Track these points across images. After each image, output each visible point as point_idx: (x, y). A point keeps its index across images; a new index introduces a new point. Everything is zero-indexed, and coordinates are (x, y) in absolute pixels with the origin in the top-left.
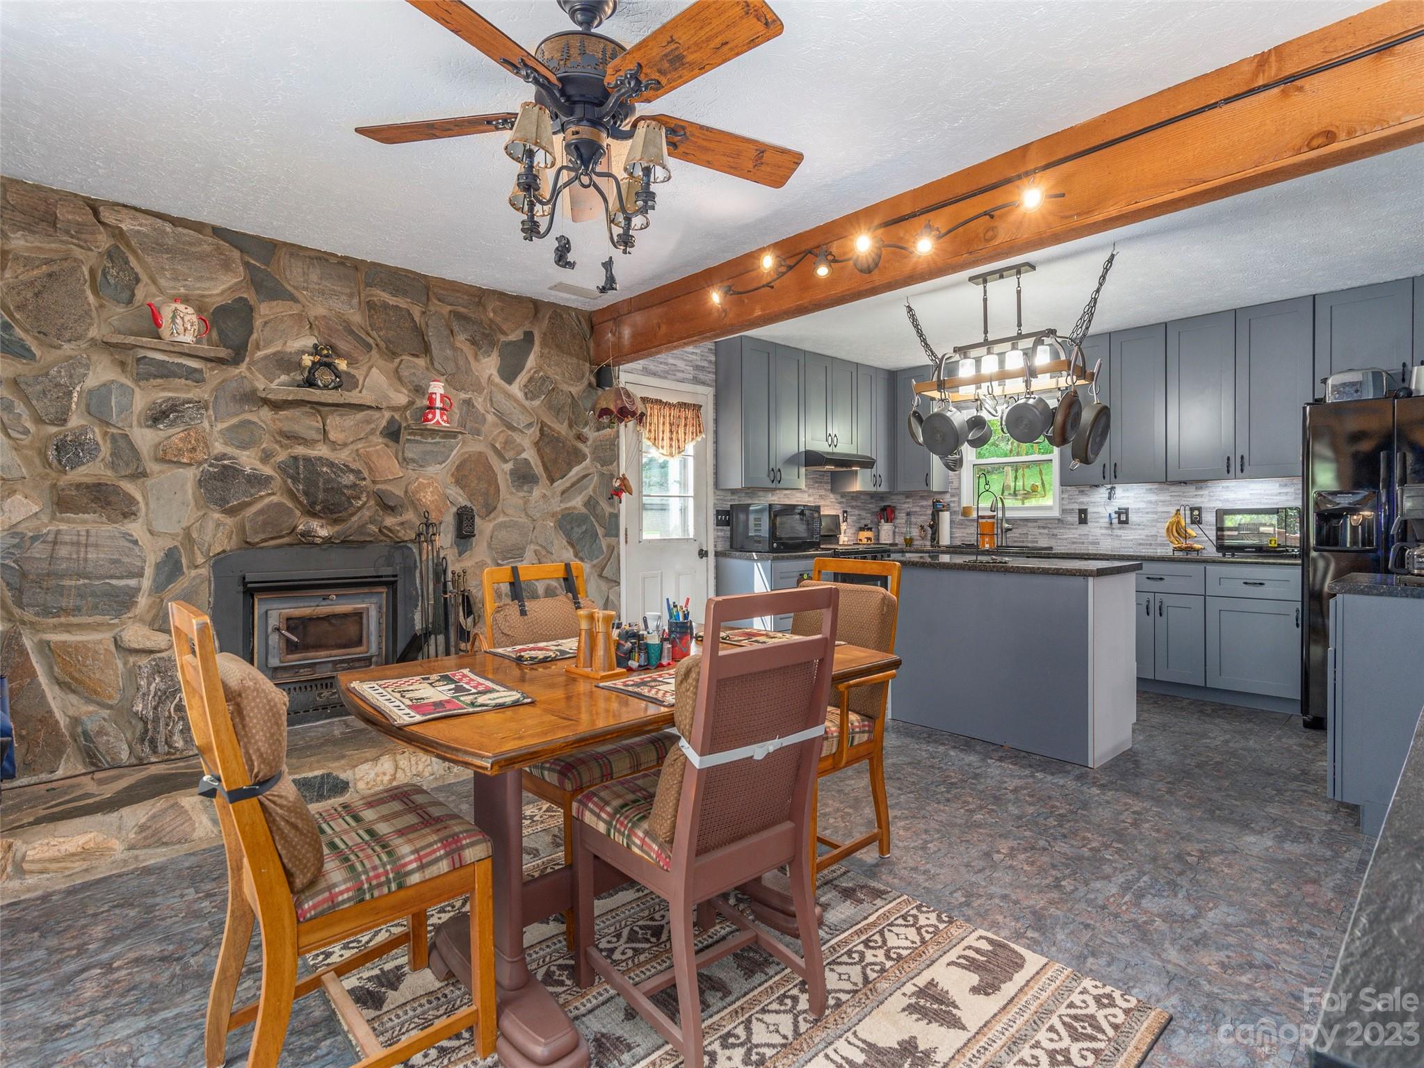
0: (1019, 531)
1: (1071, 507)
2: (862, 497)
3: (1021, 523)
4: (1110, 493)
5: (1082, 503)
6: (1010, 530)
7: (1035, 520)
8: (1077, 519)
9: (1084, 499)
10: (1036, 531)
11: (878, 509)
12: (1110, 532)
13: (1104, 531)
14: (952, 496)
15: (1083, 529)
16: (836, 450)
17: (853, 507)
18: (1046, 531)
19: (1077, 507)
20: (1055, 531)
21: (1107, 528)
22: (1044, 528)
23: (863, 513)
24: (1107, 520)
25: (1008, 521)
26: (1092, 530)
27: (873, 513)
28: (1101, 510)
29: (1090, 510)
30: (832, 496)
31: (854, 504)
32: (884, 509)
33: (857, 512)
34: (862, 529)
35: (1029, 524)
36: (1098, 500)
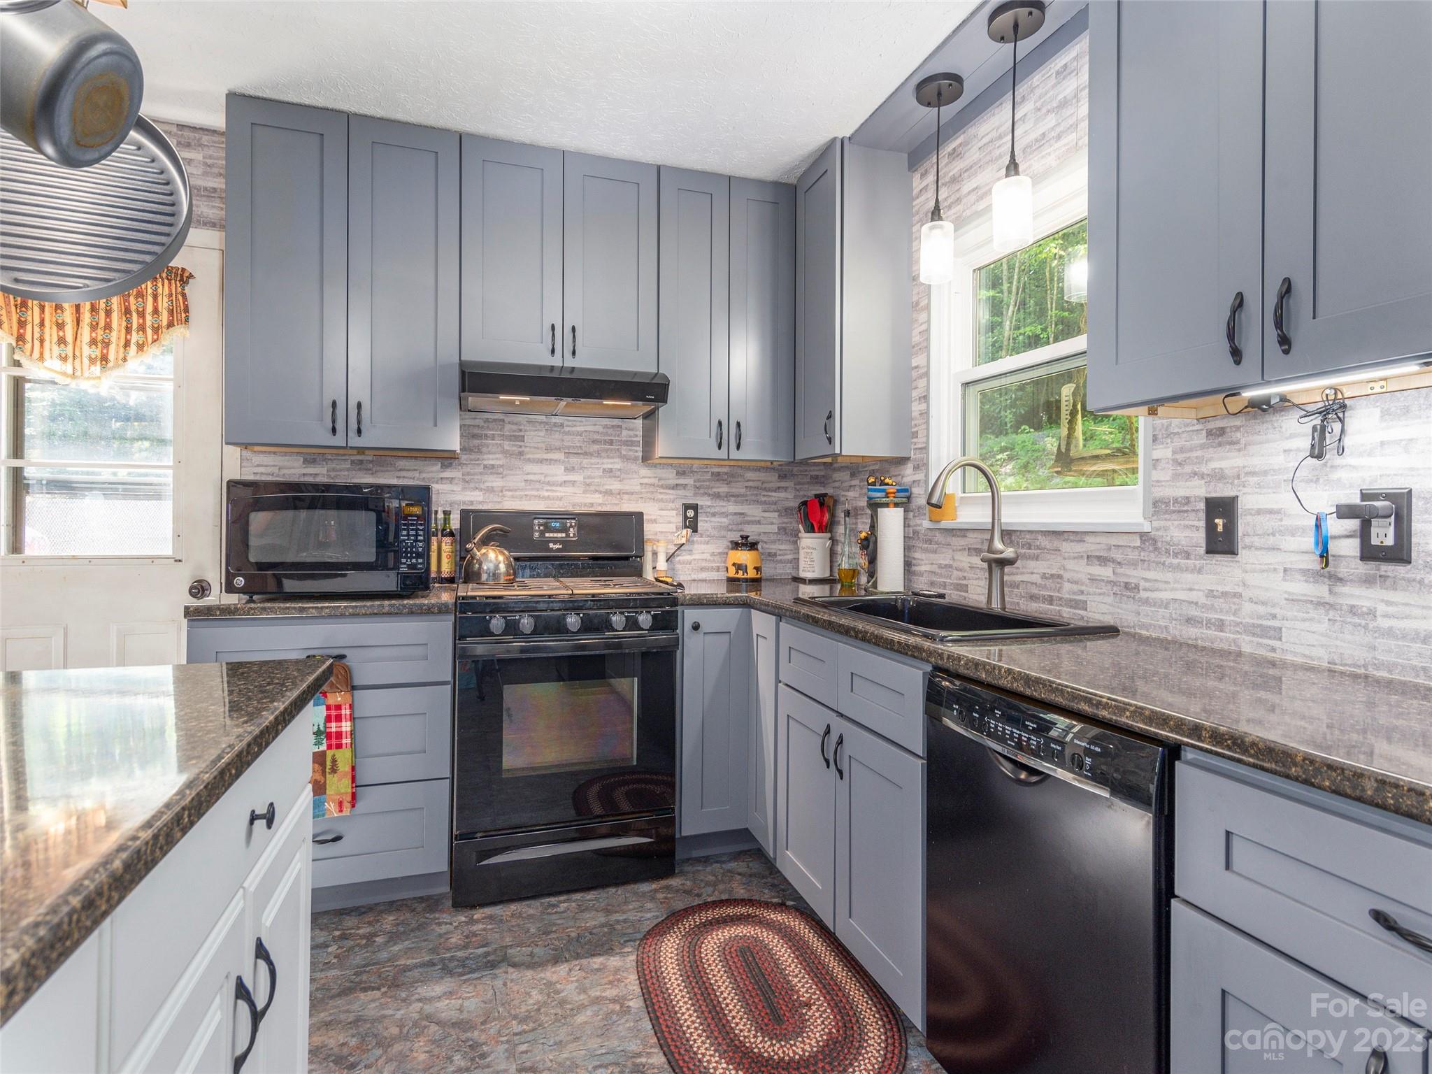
0: (1040, 567)
1: (1181, 491)
2: (750, 475)
3: (1044, 542)
4: (1320, 433)
5: (1219, 476)
6: (1011, 562)
7: (1077, 535)
8: (1200, 537)
9: (1228, 461)
10: (1082, 570)
11: (796, 504)
12: (1320, 590)
13: (1300, 587)
14: (916, 468)
15: (1223, 573)
16: (570, 362)
17: (717, 496)
18: (1106, 572)
19: (1200, 490)
20: (1134, 575)
21: (1316, 576)
22: (1103, 560)
23: (754, 511)
24: (1309, 541)
25: (1008, 535)
26: (1252, 579)
27: (787, 511)
28: (1284, 500)
29: (1248, 502)
30: (644, 471)
31: (723, 489)
32: (821, 500)
33: (732, 508)
34: (736, 545)
35: (1066, 547)
36: (1279, 460)
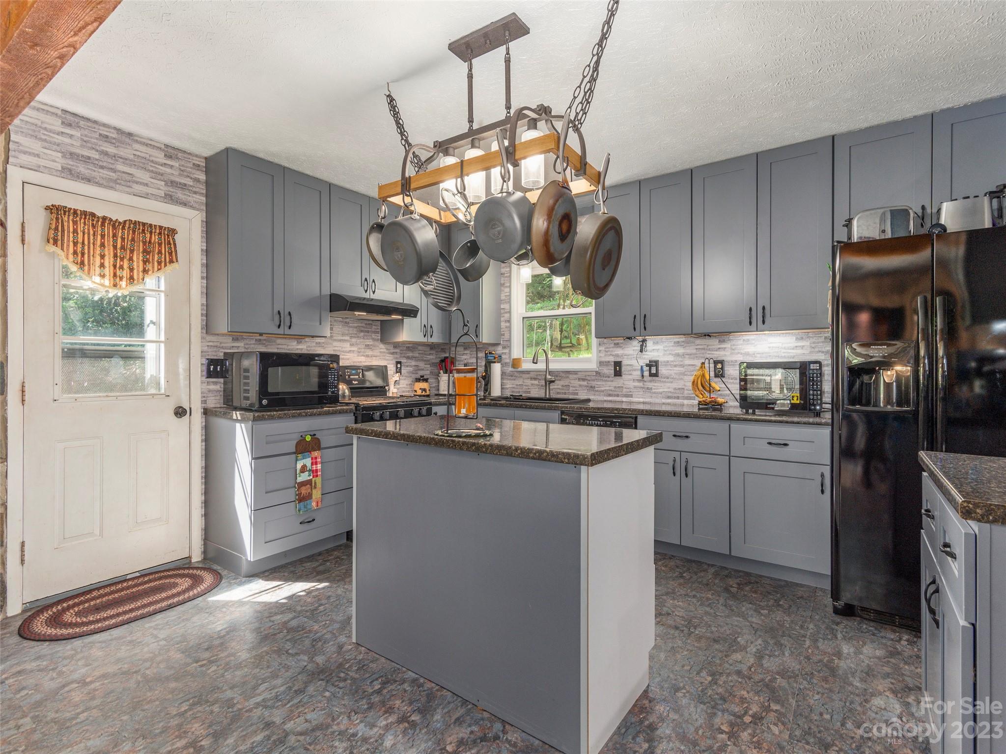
0: (562, 383)
1: (607, 359)
2: (420, 348)
3: (563, 375)
4: (642, 346)
5: (617, 356)
6: (553, 382)
7: (575, 372)
8: (613, 372)
9: (619, 351)
10: (577, 383)
11: (438, 361)
12: (641, 384)
13: (637, 384)
14: (504, 348)
15: (618, 382)
17: (408, 358)
18: (585, 383)
19: (612, 359)
20: (593, 383)
21: (639, 381)
22: (584, 380)
23: (421, 365)
24: (639, 373)
25: (551, 373)
26: (626, 383)
27: (433, 365)
28: (634, 362)
29: (625, 362)
30: (382, 346)
31: (410, 354)
32: (444, 360)
33: (413, 363)
34: (418, 380)
35: (571, 376)
36: (631, 352)
